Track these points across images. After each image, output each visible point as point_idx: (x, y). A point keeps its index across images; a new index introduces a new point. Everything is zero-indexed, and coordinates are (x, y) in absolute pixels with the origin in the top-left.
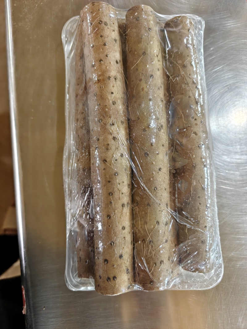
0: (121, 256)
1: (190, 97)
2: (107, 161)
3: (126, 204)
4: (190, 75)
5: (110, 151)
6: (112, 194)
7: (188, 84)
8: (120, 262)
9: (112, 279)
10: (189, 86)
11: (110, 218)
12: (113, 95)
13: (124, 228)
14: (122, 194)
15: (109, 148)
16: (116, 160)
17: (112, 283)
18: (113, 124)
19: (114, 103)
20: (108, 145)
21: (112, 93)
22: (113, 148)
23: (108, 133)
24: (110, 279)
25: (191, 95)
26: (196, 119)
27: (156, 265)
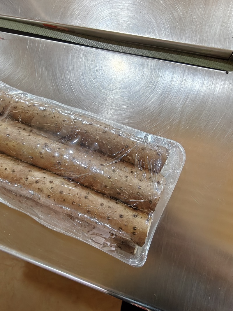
0: (121, 216)
1: (37, 114)
2: (49, 195)
3: (86, 195)
4: (23, 107)
5: (43, 189)
6: (74, 202)
7: (28, 111)
8: (124, 219)
9: (134, 231)
10: (30, 111)
11: (90, 212)
12: (8, 169)
13: (102, 205)
14: (78, 194)
15: (41, 189)
16: (52, 188)
17: (137, 232)
18: (27, 179)
19: (13, 171)
20: (39, 189)
21: (6, 169)
22: (42, 186)
23: (31, 185)
24: (134, 232)
25: (36, 112)
26: (55, 116)
27: (139, 193)
